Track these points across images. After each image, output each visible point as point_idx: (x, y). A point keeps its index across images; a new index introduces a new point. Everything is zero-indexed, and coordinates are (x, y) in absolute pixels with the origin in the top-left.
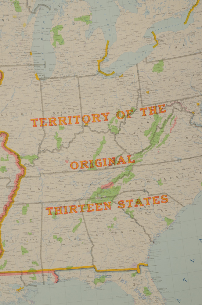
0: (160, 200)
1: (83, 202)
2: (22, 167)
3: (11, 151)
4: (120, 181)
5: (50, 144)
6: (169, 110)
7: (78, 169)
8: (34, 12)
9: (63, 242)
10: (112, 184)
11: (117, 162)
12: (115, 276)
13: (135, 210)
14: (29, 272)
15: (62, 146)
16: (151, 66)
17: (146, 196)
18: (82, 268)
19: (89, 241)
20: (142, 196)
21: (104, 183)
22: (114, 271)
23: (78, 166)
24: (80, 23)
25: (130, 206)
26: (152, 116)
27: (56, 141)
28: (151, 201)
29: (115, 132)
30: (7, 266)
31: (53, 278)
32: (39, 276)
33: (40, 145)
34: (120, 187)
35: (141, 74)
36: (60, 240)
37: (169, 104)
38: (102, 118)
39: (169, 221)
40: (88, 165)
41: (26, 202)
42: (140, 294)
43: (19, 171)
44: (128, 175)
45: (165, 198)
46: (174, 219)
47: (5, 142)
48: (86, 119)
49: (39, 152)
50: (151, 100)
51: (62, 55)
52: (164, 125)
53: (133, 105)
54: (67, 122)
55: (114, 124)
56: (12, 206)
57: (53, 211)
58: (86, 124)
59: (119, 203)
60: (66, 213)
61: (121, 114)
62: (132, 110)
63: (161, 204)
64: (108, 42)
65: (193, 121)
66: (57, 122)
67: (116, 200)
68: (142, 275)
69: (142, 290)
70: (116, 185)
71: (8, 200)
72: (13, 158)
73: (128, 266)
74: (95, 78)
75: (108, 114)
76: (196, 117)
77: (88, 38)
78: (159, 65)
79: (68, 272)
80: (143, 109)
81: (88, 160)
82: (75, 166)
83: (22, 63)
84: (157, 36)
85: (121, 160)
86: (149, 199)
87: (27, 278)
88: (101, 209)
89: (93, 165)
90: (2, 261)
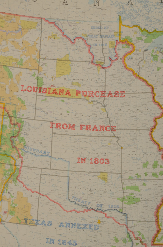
90: (159, 236)
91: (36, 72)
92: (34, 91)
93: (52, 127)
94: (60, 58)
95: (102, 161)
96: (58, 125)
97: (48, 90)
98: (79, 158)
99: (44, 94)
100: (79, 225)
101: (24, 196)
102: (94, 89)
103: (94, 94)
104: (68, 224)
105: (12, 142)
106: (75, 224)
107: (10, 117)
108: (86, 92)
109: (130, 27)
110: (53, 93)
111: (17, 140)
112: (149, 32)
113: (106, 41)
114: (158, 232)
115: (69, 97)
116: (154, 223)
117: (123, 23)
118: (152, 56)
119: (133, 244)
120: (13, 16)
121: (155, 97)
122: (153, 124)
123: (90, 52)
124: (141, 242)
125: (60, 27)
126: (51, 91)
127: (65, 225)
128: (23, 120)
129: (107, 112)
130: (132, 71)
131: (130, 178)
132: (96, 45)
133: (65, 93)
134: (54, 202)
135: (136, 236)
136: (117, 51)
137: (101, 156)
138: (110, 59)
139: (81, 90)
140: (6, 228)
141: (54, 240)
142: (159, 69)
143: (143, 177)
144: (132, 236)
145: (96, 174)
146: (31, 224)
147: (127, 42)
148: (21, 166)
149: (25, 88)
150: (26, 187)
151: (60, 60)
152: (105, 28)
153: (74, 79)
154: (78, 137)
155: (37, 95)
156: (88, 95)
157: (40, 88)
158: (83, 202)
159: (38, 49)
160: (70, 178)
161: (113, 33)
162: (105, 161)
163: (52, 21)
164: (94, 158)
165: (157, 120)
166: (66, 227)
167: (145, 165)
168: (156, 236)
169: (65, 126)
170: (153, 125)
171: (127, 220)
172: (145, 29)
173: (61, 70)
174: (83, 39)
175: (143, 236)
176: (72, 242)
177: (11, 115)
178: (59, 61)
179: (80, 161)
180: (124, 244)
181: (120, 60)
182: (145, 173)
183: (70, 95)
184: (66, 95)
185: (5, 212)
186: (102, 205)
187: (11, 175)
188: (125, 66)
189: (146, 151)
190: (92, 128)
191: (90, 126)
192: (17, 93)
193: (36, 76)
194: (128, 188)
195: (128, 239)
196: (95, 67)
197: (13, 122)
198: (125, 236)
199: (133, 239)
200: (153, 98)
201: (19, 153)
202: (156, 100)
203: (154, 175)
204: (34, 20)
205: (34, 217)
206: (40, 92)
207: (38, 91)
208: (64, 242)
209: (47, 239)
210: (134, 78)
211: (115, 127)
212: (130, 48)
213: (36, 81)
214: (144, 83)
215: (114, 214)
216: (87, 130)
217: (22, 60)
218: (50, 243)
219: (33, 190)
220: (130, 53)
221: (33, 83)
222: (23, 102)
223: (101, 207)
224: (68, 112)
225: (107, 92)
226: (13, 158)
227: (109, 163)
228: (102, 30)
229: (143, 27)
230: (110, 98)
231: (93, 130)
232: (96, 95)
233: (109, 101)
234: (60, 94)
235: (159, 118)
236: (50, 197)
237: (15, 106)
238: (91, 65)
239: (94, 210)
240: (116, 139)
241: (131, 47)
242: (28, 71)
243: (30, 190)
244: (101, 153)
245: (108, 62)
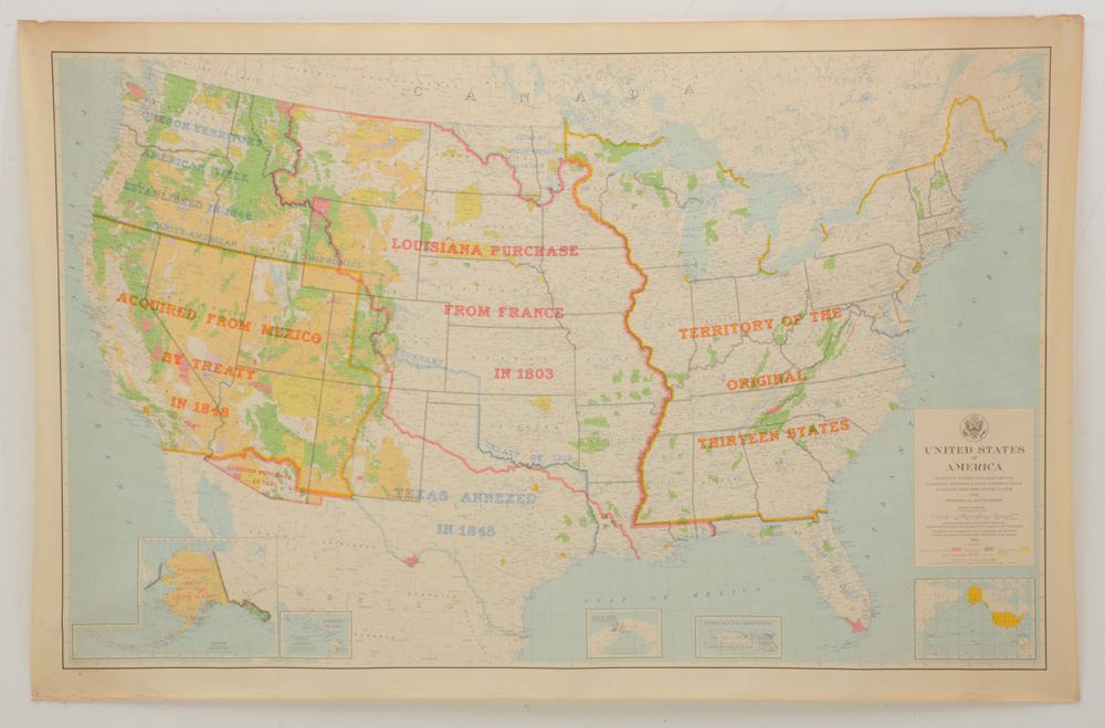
0: (839, 426)
1: (744, 432)
2: (669, 389)
3: (655, 370)
4: (789, 403)
5: (703, 359)
6: (845, 315)
7: (738, 389)
8: (683, 207)
9: (720, 483)
10: (779, 407)
11: (784, 379)
12: (786, 526)
13: (809, 440)
14: (679, 523)
15: (717, 361)
16: (821, 262)
17: (822, 422)
18: (744, 517)
19: (752, 481)
20: (817, 422)
21: (769, 407)
22: (785, 520)
23: (736, 386)
24: (737, 216)
25: (802, 435)
26: (825, 322)
27: (709, 355)
28: (828, 428)
29: (781, 342)
30: (651, 515)
31: (709, 530)
32: (691, 528)
33: (690, 360)
34: (789, 411)
35: (810, 272)
36: (716, 480)
37: (844, 307)
38: (765, 325)
39: (851, 453)
40: (749, 384)
41: (674, 432)
42: (818, 549)
43: (665, 394)
44: (799, 395)
45: (845, 424)
46: (857, 450)
47: (648, 358)
48: (746, 327)
49: (690, 369)
50: (821, 303)
51: (716, 253)
52: (840, 332)
53: (802, 308)
54: (723, 331)
55: (779, 332)
56: (658, 438)
57: (707, 443)
58: (745, 333)
59: (789, 432)
60: (723, 445)
61: (787, 321)
62: (800, 315)
63: (841, 432)
64: (770, 236)
65: (874, 327)
66: (711, 332)
67: (785, 428)
68: (820, 524)
69: (821, 545)
70: (784, 408)
71: (652, 430)
72: (658, 378)
73: (802, 513)
74: (755, 278)
75: (771, 320)
76: (878, 322)
77: (746, 233)
78: (830, 261)
79: (727, 522)
80: (814, 314)
81: (748, 377)
82: (733, 385)
83: (669, 264)
84: (826, 229)
85: (790, 377)
86: (826, 425)
87: (676, 530)
88: (767, 440)
89: (755, 383)
90: (645, 508)
91: (420, 214)
92: (416, 249)
93: (447, 313)
94: (462, 189)
95: (540, 374)
96: (459, 310)
97: (440, 246)
98: (497, 370)
99: (434, 254)
100: (499, 495)
101: (396, 444)
102: (524, 243)
103: (522, 252)
104: (478, 496)
105: (374, 344)
106: (491, 495)
107: (371, 297)
108: (509, 247)
109: (583, 137)
110: (449, 252)
111: (383, 339)
112: (615, 145)
113: (542, 159)
114: (643, 500)
115: (479, 257)
116: (636, 484)
117: (572, 129)
118: (622, 183)
119: (598, 527)
120: (379, 120)
121: (631, 255)
122: (628, 302)
123: (514, 179)
124: (613, 522)
125: (462, 136)
126: (447, 248)
127: (472, 498)
128: (395, 301)
129: (546, 282)
130: (589, 210)
131: (592, 404)
132: (526, 166)
133: (471, 250)
134: (451, 453)
135: (604, 512)
136: (563, 177)
137: (538, 365)
138: (551, 190)
139: (501, 245)
140: (361, 508)
141: (451, 526)
142: (634, 206)
143: (614, 400)
144: (596, 512)
145: (530, 398)
146: (409, 498)
147: (578, 161)
148: (391, 388)
149: (399, 243)
150: (399, 428)
151: (462, 193)
152: (540, 138)
153: (487, 226)
154: (495, 330)
155: (420, 256)
156: (512, 253)
157: (427, 243)
158: (505, 452)
159: (423, 173)
160: (482, 407)
161: (554, 147)
162: (546, 374)
163: (449, 127)
164: (525, 369)
165: (636, 296)
166: (475, 501)
167: (617, 379)
168: (639, 508)
169: (471, 311)
170: (628, 305)
171: (587, 483)
172: (608, 140)
173: (465, 209)
174: (502, 157)
175: (616, 510)
176: (486, 530)
177: (373, 292)
178: (461, 196)
179: (500, 375)
180: (583, 528)
181: (567, 192)
182: (618, 393)
183: (480, 254)
184: (473, 254)
185: (360, 478)
186: (540, 456)
187: (371, 406)
188: (577, 202)
189: (617, 353)
190: (520, 313)
191: (517, 309)
192: (385, 253)
193: (419, 221)
194: (587, 422)
195: (589, 519)
196: (525, 205)
197: (375, 306)
198: (584, 512)
199: (599, 517)
200: (628, 256)
201: (386, 364)
202: (633, 259)
203: (634, 395)
204: (417, 126)
205: (414, 485)
206: (426, 249)
207: (423, 247)
208: (472, 530)
209: (440, 526)
210: (593, 222)
211: (562, 309)
212: (584, 172)
213: (419, 230)
214: (610, 232)
215: (565, 472)
216: (511, 316)
217: (394, 194)
218: (445, 533)
219: (413, 433)
220: (584, 179)
221: (414, 234)
222: (395, 269)
223: (539, 459)
224: (477, 284)
225: (547, 247)
226: (375, 374)
227: (552, 377)
228: (535, 142)
229: (604, 135)
230: (552, 258)
231: (523, 316)
232: (526, 253)
233: (551, 262)
234: (462, 253)
235: (639, 291)
236: (443, 445)
237: (379, 276)
238: (517, 200)
239: (527, 466)
240: (564, 332)
241: (585, 169)
242: (405, 213)
243: (407, 432)
244: (538, 358)
245: (546, 196)
